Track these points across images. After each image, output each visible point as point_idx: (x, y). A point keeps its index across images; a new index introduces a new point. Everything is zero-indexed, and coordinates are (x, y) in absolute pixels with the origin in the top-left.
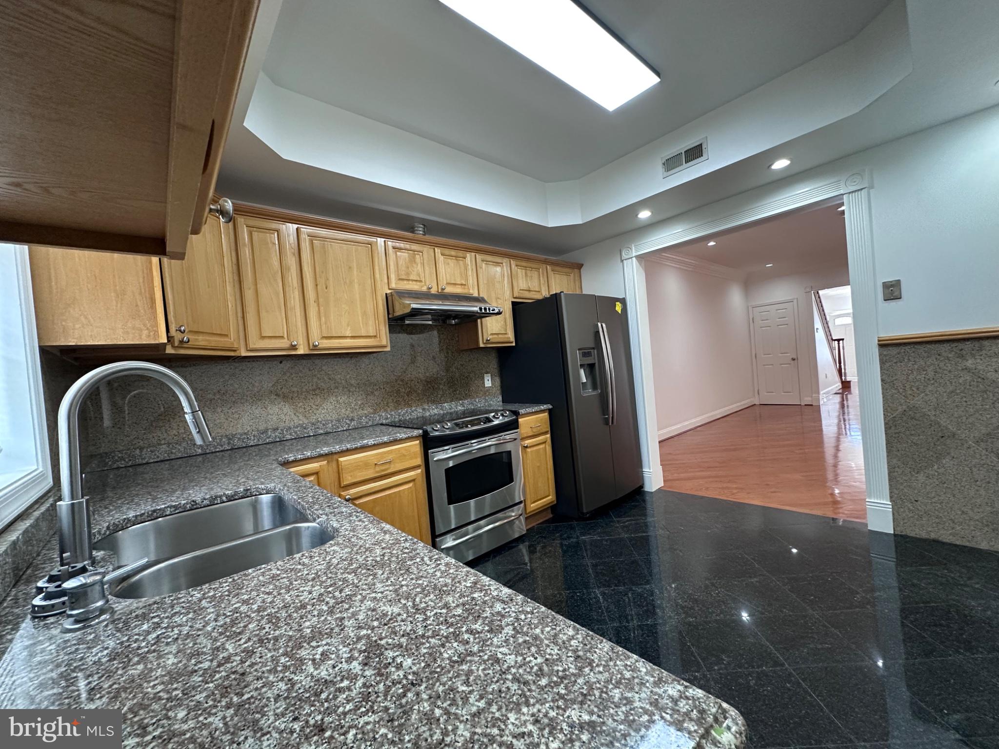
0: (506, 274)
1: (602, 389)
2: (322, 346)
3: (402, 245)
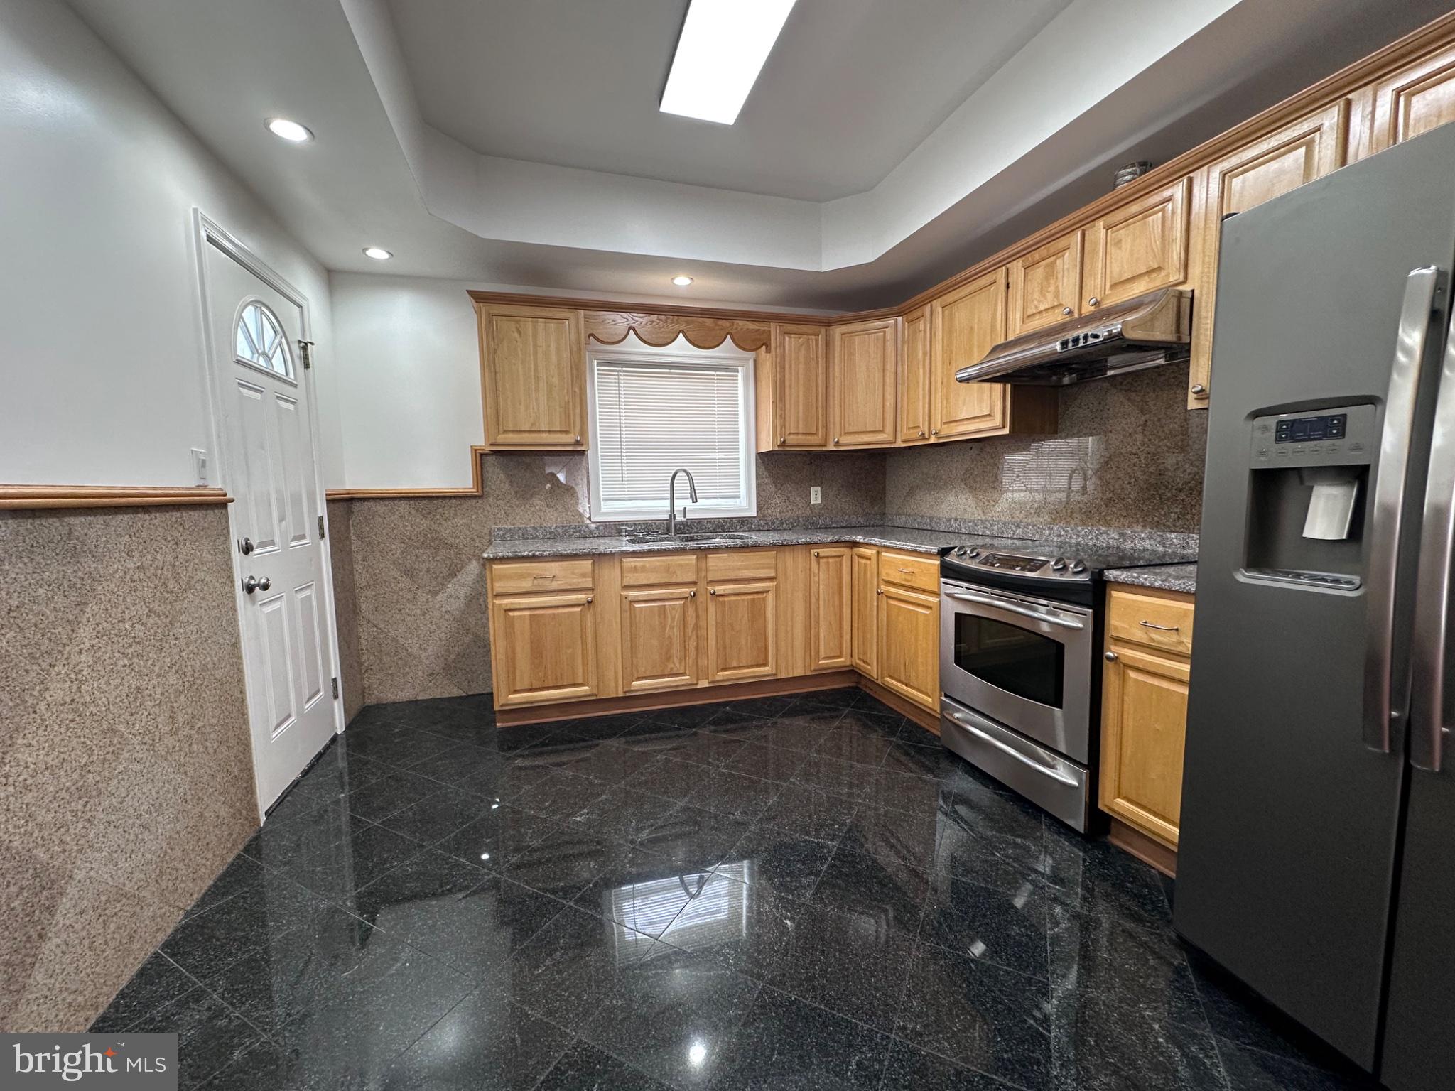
2: (944, 433)
3: (1036, 256)
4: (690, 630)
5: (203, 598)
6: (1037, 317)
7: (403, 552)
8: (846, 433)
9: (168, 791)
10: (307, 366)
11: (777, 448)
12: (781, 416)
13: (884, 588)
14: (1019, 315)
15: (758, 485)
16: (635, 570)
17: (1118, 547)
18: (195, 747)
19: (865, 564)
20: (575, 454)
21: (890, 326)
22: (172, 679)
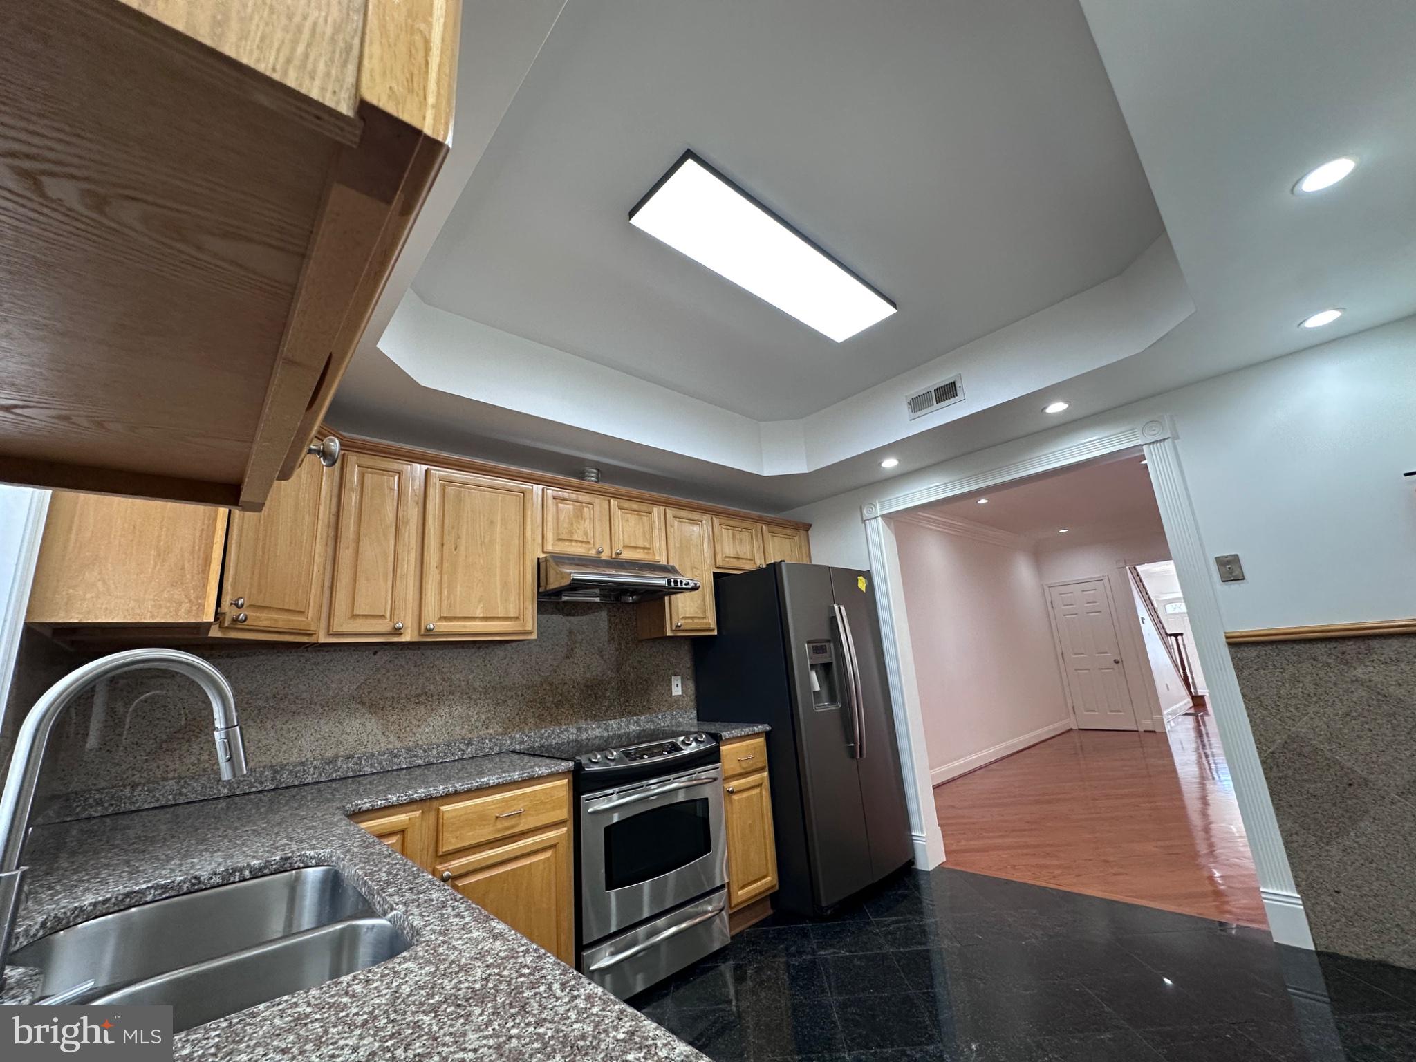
0: (706, 535)
1: (843, 704)
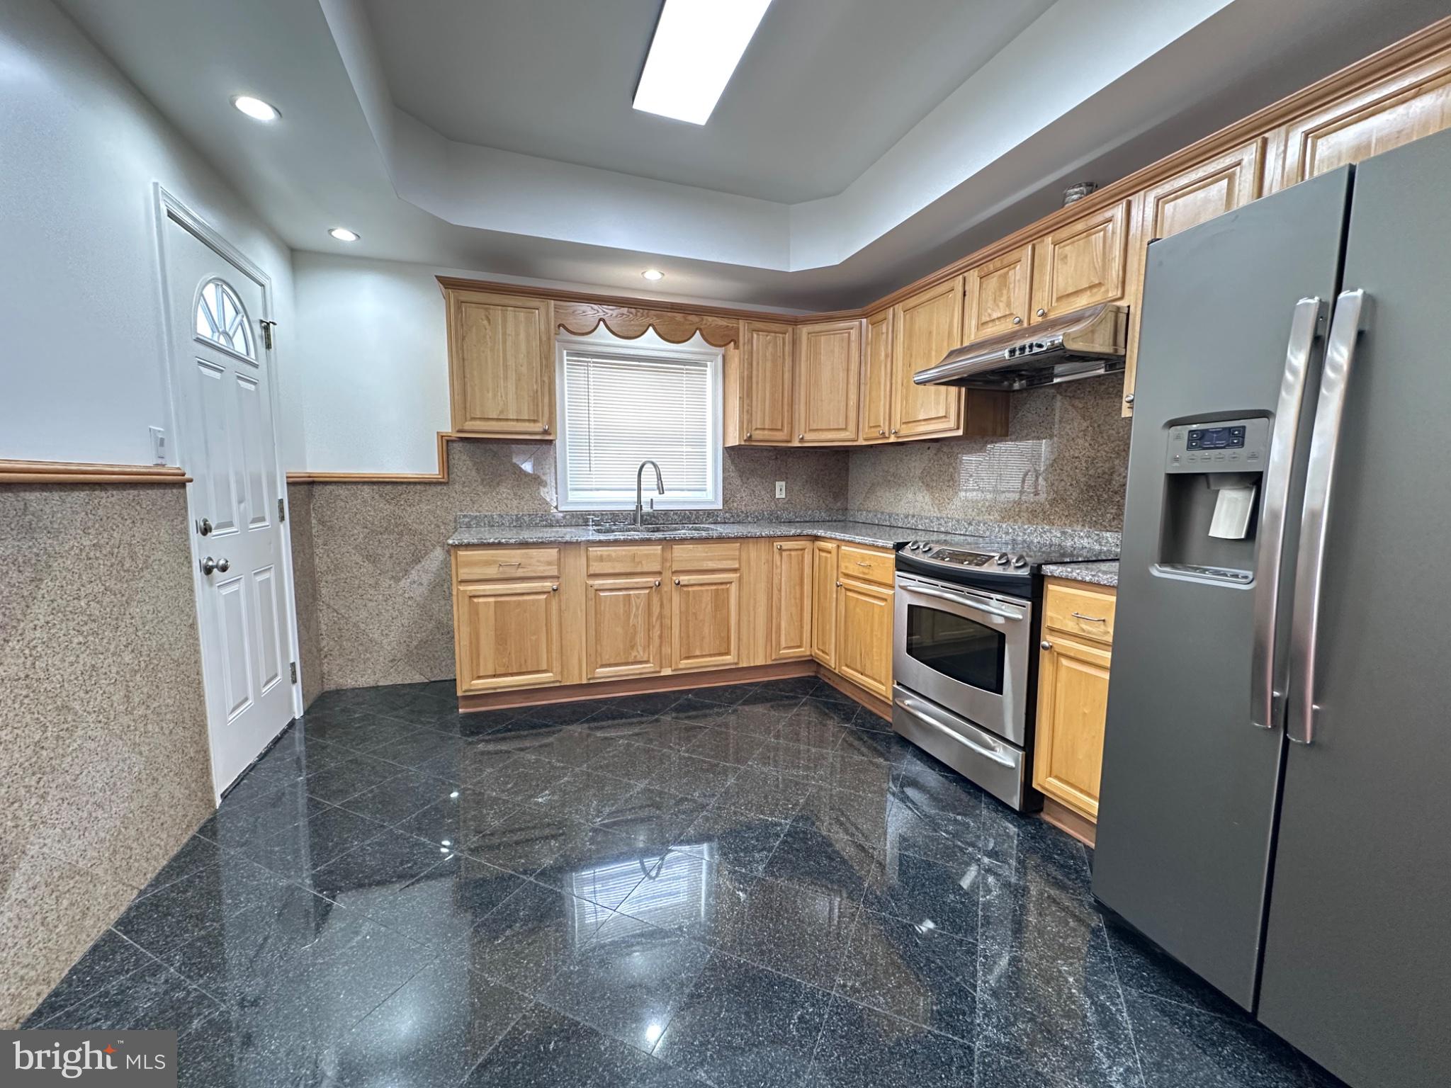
2: (902, 433)
3: (991, 266)
4: (654, 619)
5: (160, 578)
6: (990, 325)
7: (365, 537)
8: (811, 430)
9: (123, 770)
10: (268, 346)
11: (743, 443)
12: (748, 412)
13: (843, 580)
14: (974, 323)
15: (724, 479)
16: (601, 559)
17: (1059, 545)
18: (150, 727)
19: (826, 558)
20: (543, 444)
21: (855, 327)
22: (127, 658)
